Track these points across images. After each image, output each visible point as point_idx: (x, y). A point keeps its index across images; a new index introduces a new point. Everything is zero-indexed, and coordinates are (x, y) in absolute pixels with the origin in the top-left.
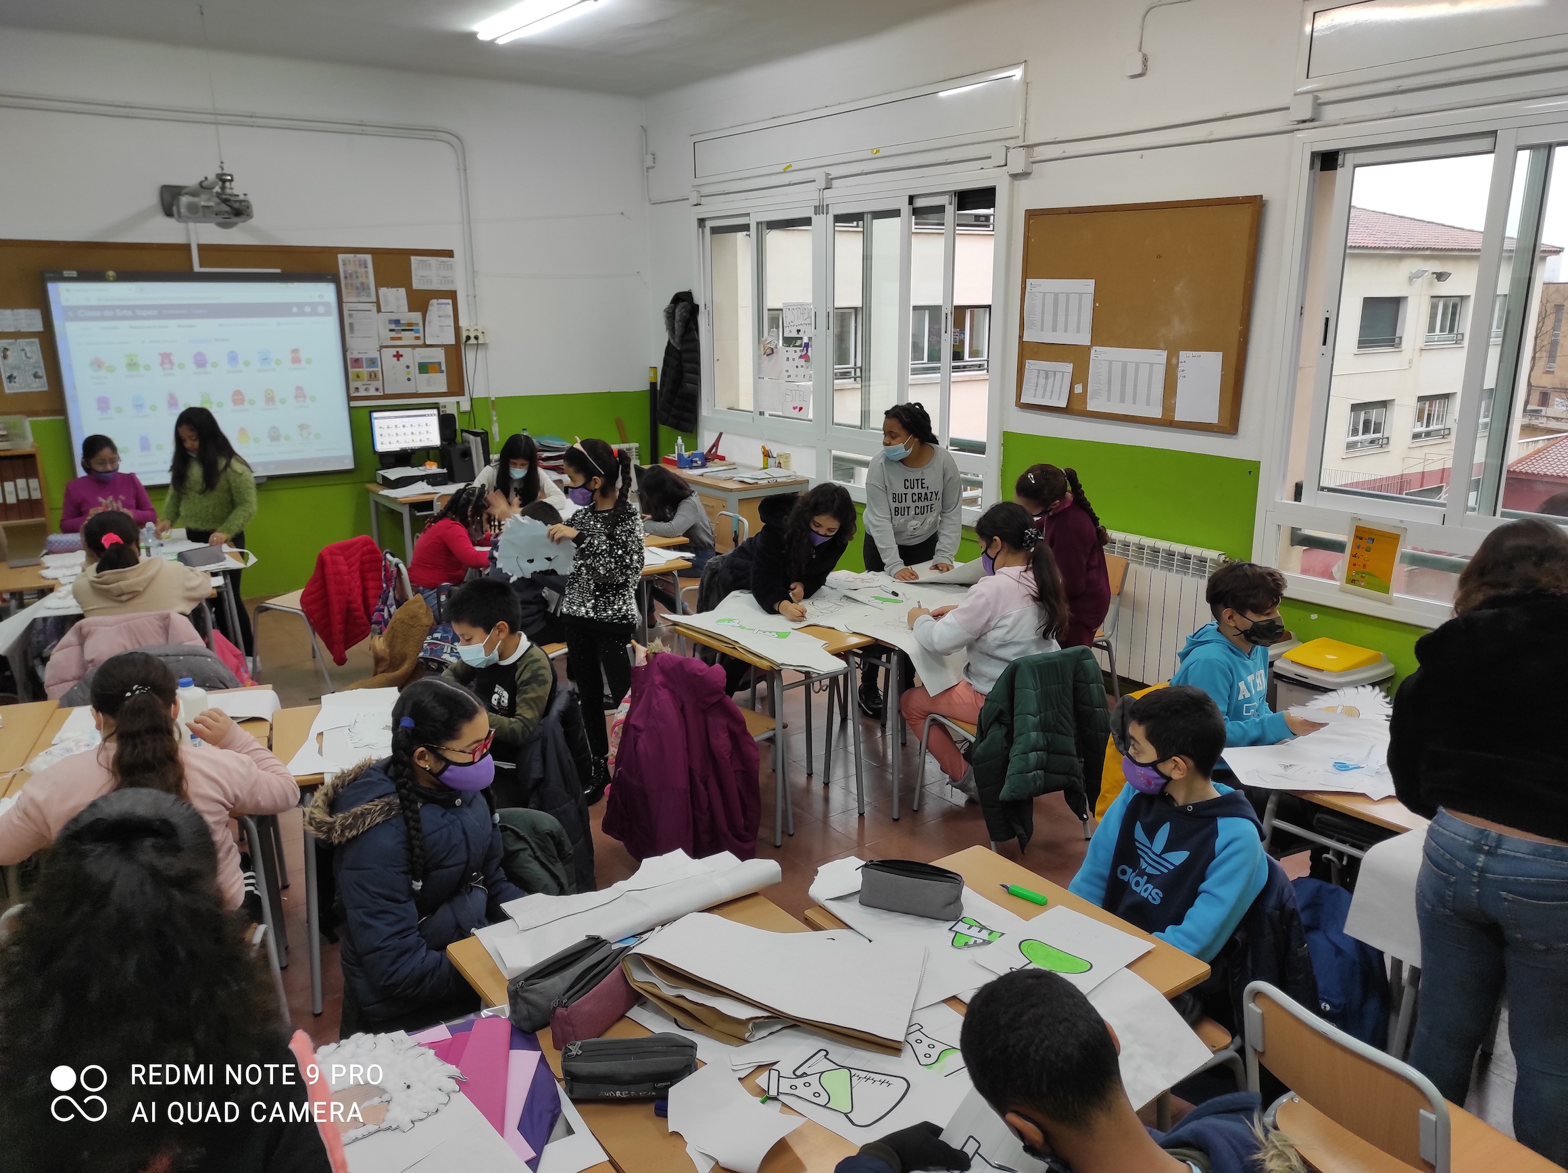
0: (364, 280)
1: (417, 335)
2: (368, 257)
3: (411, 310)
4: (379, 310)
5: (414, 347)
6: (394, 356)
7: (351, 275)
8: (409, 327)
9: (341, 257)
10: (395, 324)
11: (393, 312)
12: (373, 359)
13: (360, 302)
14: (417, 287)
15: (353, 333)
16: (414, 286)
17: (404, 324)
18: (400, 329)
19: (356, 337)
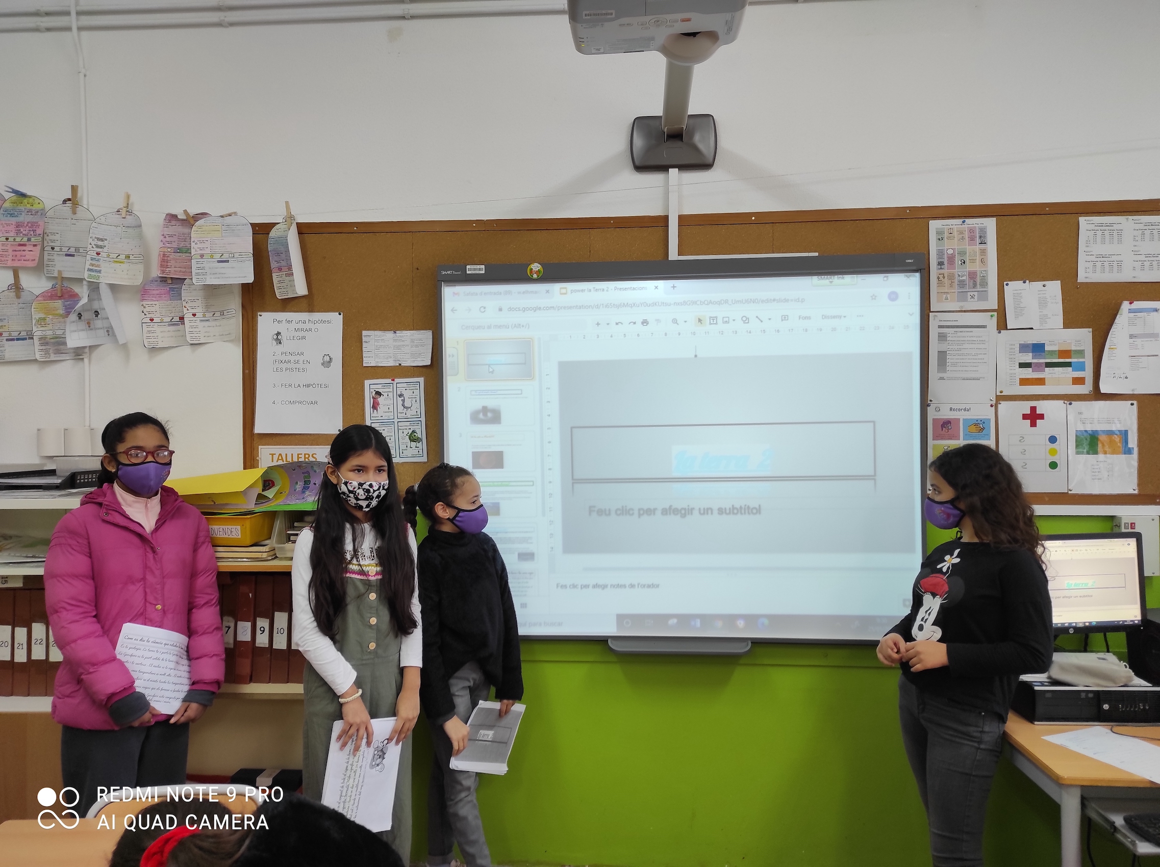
0: (977, 267)
1: (1078, 374)
2: (990, 225)
3: (1070, 322)
4: (1002, 325)
5: (1070, 398)
6: (1025, 417)
7: (951, 259)
8: (1063, 360)
9: (934, 225)
10: (1032, 352)
11: (1032, 329)
12: (979, 422)
13: (965, 311)
14: (1087, 278)
15: (945, 371)
16: (1082, 277)
17: (1052, 353)
18: (1042, 363)
19: (949, 379)
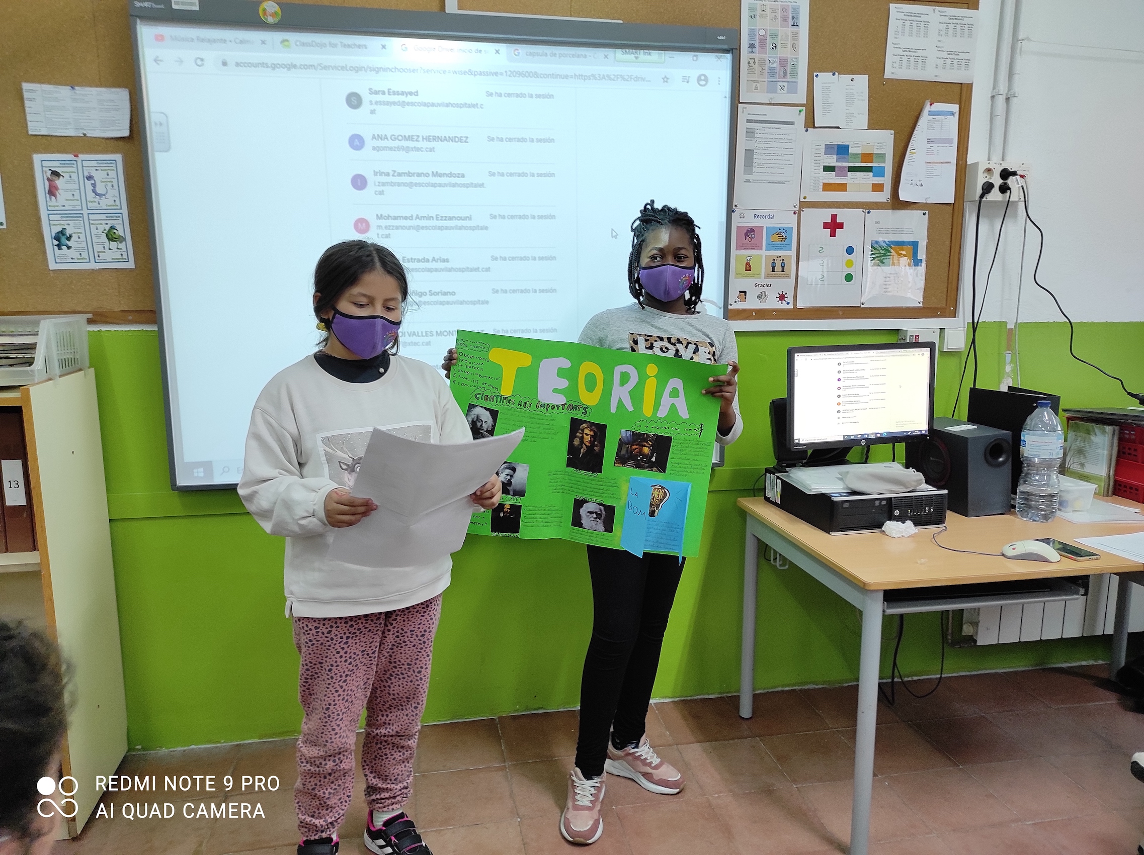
0: (787, 54)
1: (878, 180)
3: (873, 124)
4: (810, 123)
5: (868, 207)
6: (826, 226)
7: (763, 42)
8: (865, 164)
9: (747, 0)
10: (837, 155)
11: (838, 128)
12: (782, 231)
13: (774, 104)
14: (893, 73)
15: (751, 173)
16: (888, 74)
17: (855, 155)
18: (845, 167)
19: (755, 181)
